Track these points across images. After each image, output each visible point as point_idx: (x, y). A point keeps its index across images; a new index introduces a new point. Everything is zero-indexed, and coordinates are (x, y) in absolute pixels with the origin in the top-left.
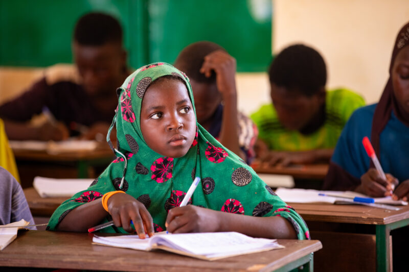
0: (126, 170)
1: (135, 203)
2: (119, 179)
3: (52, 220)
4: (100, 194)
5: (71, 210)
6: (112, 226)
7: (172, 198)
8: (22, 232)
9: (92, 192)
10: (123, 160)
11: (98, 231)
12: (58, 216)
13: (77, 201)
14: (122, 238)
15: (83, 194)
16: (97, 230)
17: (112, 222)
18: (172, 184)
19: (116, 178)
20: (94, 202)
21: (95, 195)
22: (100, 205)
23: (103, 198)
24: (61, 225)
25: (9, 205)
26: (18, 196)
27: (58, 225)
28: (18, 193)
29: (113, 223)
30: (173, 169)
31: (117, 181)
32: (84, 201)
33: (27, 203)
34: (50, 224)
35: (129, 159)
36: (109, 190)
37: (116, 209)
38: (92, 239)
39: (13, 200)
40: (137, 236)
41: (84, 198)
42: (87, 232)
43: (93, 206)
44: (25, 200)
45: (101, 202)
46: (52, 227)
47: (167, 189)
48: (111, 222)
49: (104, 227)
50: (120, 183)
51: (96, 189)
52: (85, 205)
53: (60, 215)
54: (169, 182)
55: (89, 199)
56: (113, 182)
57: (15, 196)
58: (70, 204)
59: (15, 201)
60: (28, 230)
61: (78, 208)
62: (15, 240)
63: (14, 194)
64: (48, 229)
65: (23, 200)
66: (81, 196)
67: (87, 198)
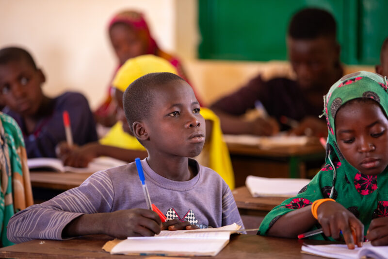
0: (335, 180)
1: (344, 213)
2: (329, 188)
3: (263, 225)
4: (309, 202)
5: (281, 216)
6: (322, 233)
7: (379, 209)
8: (234, 236)
9: (302, 199)
10: (331, 169)
11: (308, 238)
12: (269, 222)
13: (287, 207)
14: (331, 247)
15: (293, 200)
16: (306, 236)
17: (322, 229)
18: (378, 195)
19: (326, 187)
20: (304, 209)
21: (305, 202)
22: (310, 213)
23: (312, 206)
24: (271, 230)
25: (219, 205)
26: (228, 197)
27: (268, 230)
28: (227, 195)
29: (322, 231)
30: (377, 180)
31: (326, 190)
32: (294, 208)
33: (235, 204)
34: (260, 229)
35: (338, 168)
36: (318, 198)
37: (326, 220)
38: (301, 247)
39: (223, 201)
40: (346, 246)
41: (293, 204)
42: (298, 239)
43: (303, 213)
44: (234, 202)
45: (311, 210)
46: (263, 232)
47: (373, 200)
48: (320, 229)
49: (313, 234)
50: (330, 191)
51: (306, 197)
52: (295, 212)
53: (271, 220)
54: (375, 193)
55: (299, 205)
56: (322, 190)
57: (225, 197)
58: (280, 210)
59: (225, 201)
60: (240, 234)
61: (288, 215)
62: (227, 245)
63: (223, 195)
64: (259, 233)
65: (232, 201)
66: (291, 203)
67: (297, 205)
